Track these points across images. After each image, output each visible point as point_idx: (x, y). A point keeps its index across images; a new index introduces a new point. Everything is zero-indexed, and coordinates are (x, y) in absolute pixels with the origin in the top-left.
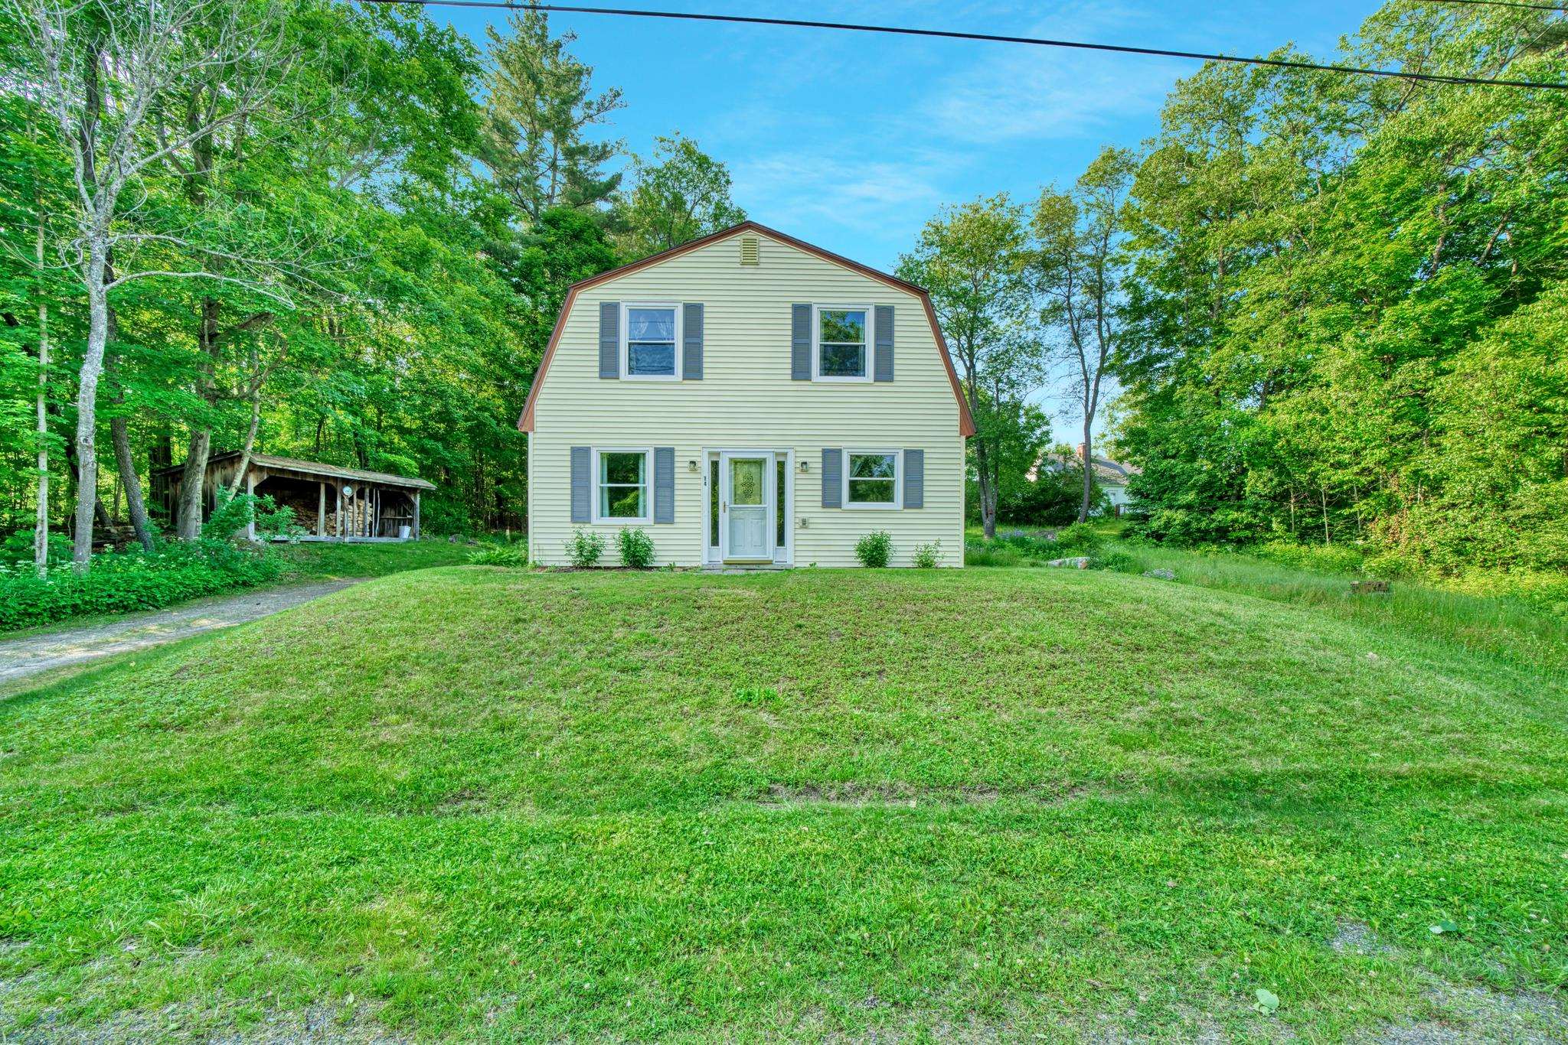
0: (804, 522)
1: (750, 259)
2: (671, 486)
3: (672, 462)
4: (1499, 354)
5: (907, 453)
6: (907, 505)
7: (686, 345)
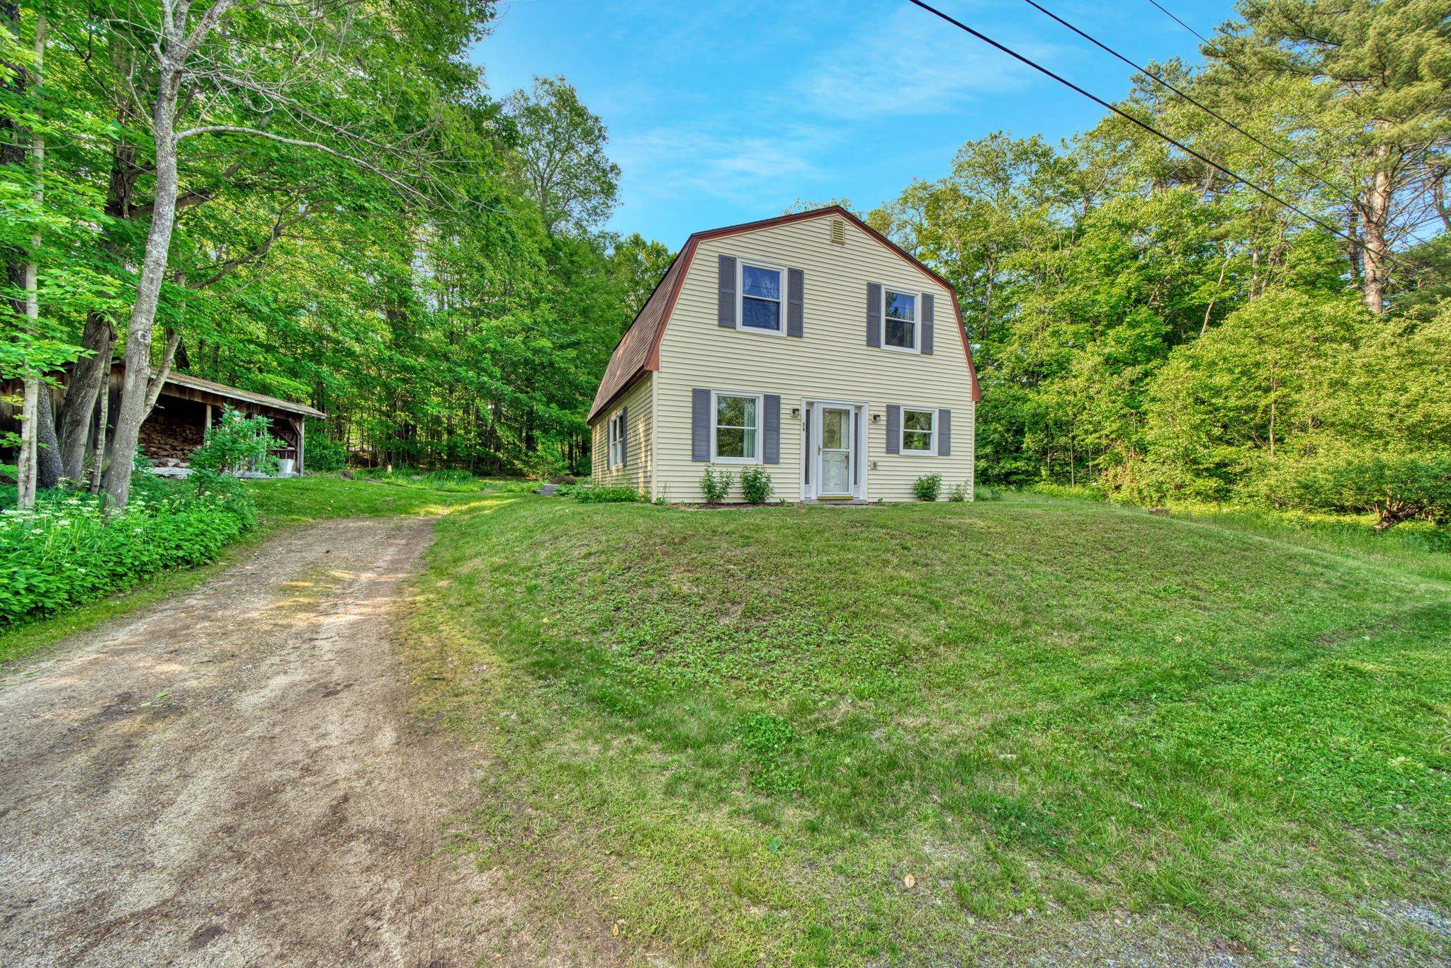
0: (875, 464)
1: (838, 239)
2: (777, 430)
3: (779, 408)
4: (1188, 369)
5: (941, 411)
6: (940, 454)
7: (790, 305)
